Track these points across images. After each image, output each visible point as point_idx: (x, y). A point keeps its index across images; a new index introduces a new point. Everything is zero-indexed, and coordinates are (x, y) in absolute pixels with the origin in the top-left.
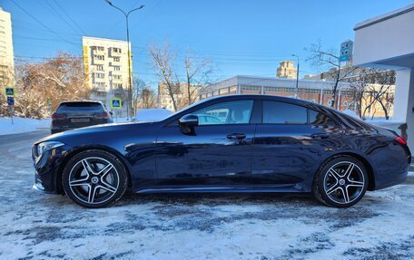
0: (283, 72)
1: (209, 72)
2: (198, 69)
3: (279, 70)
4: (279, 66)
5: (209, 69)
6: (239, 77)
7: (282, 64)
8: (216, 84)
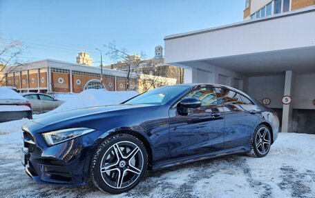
0: (81, 60)
1: (18, 53)
2: (6, 49)
3: (78, 58)
4: (78, 55)
5: (18, 51)
6: (48, 61)
7: (81, 54)
8: (27, 64)
